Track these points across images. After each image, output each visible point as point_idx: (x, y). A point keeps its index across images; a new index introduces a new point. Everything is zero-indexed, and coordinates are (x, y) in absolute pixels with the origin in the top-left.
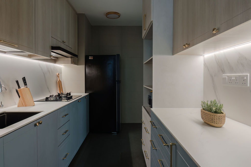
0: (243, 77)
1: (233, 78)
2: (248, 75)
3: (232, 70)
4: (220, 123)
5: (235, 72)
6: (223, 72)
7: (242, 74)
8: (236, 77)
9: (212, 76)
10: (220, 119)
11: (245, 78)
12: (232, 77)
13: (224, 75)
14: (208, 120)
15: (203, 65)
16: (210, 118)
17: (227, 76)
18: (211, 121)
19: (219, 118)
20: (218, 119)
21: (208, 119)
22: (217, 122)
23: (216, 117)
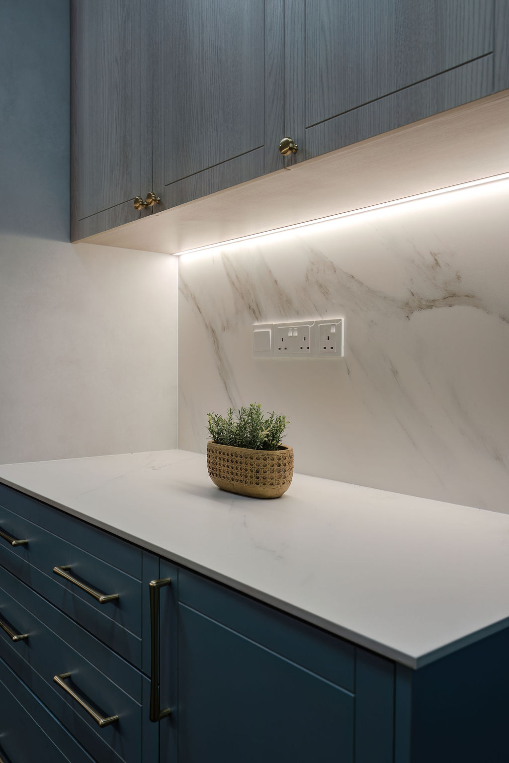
0: (324, 328)
1: (290, 334)
2: (341, 320)
3: (286, 306)
4: (281, 481)
5: (298, 314)
6: (256, 312)
7: (320, 319)
8: (302, 329)
9: (213, 331)
10: (282, 466)
11: (333, 330)
12: (287, 330)
13: (257, 324)
14: (239, 478)
15: (176, 292)
16: (249, 467)
17: (272, 326)
18: (254, 480)
19: (279, 465)
20: (276, 467)
21: (239, 472)
22: (273, 481)
23: (269, 461)
